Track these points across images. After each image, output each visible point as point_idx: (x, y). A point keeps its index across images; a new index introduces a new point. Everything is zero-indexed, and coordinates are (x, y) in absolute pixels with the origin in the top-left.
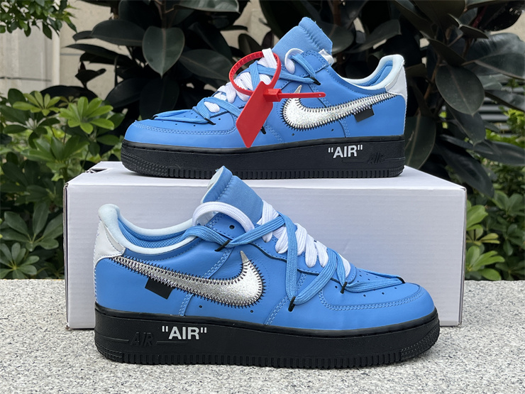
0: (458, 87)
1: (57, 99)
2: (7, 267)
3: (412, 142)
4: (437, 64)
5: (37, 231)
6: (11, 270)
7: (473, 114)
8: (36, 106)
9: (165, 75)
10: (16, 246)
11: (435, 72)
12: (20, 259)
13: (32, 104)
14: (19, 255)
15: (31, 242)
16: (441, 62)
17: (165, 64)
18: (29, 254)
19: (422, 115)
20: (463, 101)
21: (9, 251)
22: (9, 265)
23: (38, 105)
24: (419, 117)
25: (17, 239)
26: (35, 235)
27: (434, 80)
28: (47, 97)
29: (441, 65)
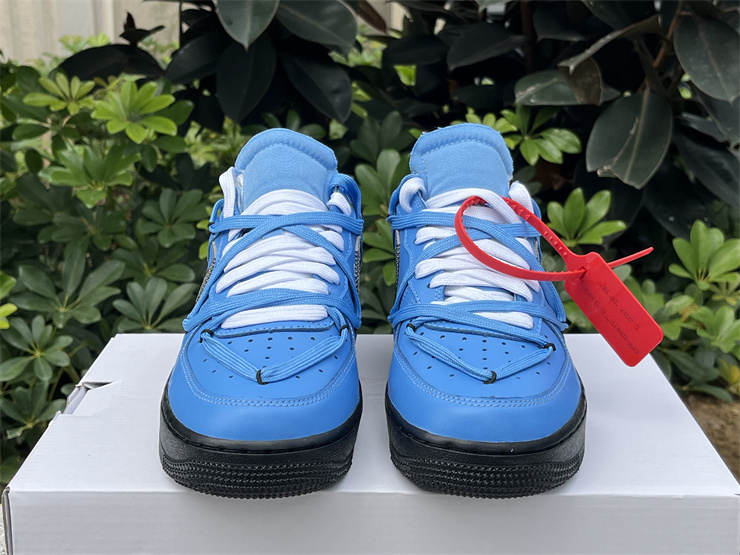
0: (710, 53)
1: (90, 84)
2: (26, 354)
3: (634, 136)
4: (678, 11)
5: (70, 290)
6: (31, 358)
7: (731, 99)
8: (60, 98)
9: (251, 47)
10: (39, 320)
11: (674, 24)
12: (45, 341)
13: (55, 95)
14: (43, 335)
15: (62, 310)
16: (683, 9)
17: (252, 28)
18: (58, 333)
19: (652, 91)
20: (717, 77)
21: (27, 329)
22: (29, 350)
23: (61, 95)
24: (646, 95)
25: (38, 309)
26: (67, 298)
27: (672, 37)
28: (76, 81)
29: (683, 13)
